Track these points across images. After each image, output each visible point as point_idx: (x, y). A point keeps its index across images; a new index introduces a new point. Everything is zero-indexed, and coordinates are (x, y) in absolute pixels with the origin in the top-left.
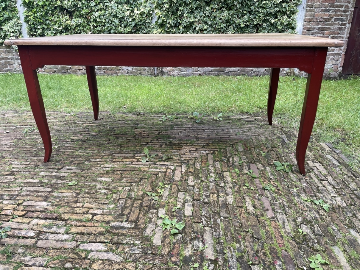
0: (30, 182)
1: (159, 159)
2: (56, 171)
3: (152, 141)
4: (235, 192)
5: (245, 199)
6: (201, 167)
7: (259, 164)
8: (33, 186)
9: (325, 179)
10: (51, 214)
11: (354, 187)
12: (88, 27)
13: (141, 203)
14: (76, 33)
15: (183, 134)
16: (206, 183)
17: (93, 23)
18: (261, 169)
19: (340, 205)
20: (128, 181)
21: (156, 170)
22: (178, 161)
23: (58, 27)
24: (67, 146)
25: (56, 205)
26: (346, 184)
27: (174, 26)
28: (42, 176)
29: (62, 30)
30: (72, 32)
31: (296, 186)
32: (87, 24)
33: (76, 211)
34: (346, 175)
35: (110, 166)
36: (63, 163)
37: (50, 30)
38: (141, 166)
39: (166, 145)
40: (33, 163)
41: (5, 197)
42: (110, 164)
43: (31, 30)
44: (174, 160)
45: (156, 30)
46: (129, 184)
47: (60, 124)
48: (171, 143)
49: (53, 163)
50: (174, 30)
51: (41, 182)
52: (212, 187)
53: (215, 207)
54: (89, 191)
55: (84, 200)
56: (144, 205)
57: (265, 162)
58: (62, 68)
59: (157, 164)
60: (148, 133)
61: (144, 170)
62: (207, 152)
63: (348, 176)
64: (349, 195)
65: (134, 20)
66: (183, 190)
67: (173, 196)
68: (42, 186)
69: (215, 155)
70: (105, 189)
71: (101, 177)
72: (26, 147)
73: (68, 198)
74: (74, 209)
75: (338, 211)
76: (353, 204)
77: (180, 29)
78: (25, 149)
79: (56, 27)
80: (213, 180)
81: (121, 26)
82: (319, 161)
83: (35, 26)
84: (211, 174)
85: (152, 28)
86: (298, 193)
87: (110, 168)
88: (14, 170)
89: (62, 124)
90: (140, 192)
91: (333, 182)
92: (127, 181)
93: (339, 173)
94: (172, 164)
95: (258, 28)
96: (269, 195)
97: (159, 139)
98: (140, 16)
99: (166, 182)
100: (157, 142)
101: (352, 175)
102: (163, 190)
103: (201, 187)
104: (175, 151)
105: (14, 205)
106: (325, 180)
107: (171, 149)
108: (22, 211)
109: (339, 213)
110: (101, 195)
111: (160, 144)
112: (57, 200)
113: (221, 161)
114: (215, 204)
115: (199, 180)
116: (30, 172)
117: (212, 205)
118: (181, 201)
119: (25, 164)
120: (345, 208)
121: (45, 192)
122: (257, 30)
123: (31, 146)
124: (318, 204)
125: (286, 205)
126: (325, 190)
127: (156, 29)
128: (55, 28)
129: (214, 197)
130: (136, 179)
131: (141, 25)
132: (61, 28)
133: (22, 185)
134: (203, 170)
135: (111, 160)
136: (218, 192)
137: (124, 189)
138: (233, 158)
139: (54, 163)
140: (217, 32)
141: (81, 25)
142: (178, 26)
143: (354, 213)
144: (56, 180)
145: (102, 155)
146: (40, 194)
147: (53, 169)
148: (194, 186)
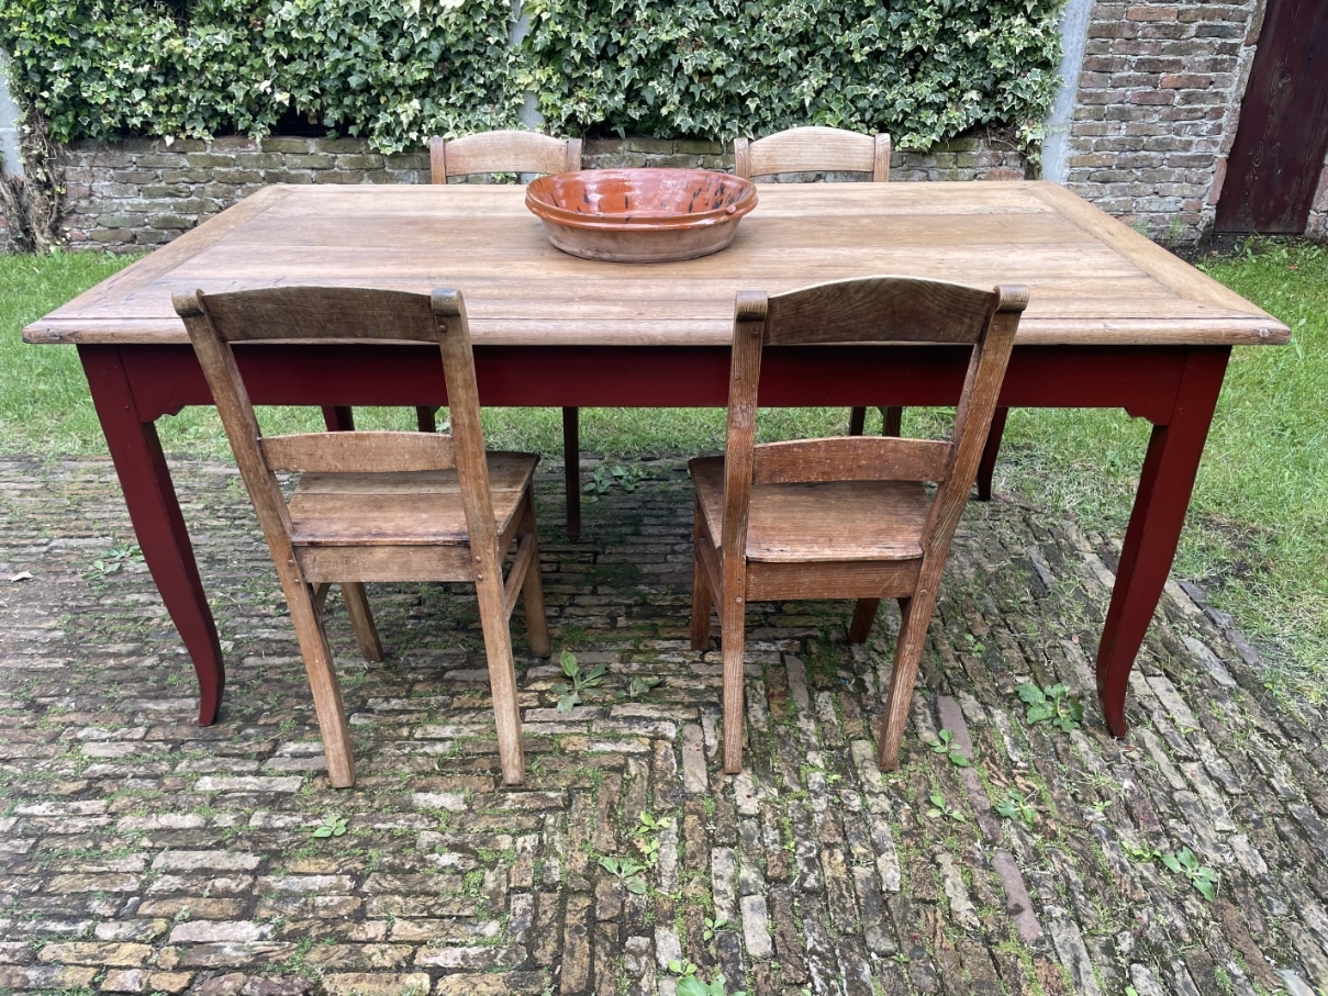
0: (171, 831)
1: (617, 689)
2: (253, 766)
3: (577, 600)
4: (904, 834)
5: (939, 866)
6: (772, 724)
7: (966, 695)
8: (185, 848)
9: (1191, 754)
10: (283, 976)
11: (1286, 785)
12: (258, 63)
13: (591, 909)
14: (207, 85)
15: (681, 558)
16: (800, 799)
17: (275, 47)
18: (975, 720)
19: (1247, 868)
20: (526, 806)
21: (614, 748)
22: (687, 699)
23: (136, 64)
24: (268, 640)
25: (292, 936)
26: (1261, 772)
27: (599, 58)
28: (208, 798)
29: (149, 75)
30: (190, 82)
31: (1099, 792)
32: (250, 49)
33: (370, 958)
34: (1258, 729)
35: (448, 731)
36: (270, 725)
37: (102, 77)
38: (559, 729)
39: (629, 615)
40: (158, 733)
41: (96, 906)
42: (446, 723)
43: (24, 76)
44: (670, 693)
45: (526, 71)
46: (530, 822)
47: (215, 523)
48: (644, 604)
49: (234, 726)
50: (599, 73)
51: (209, 828)
52: (821, 816)
53: (844, 910)
54: (397, 861)
55: (387, 907)
56: (603, 917)
57: (987, 686)
58: (161, 225)
59: (615, 719)
60: (552, 557)
61: (570, 748)
62: (780, 646)
63: (1265, 735)
64: (1274, 822)
65: (438, 32)
66: (725, 840)
67: (695, 868)
68: (220, 845)
69: (810, 659)
70: (453, 848)
71: (425, 790)
72: (113, 649)
73: (327, 899)
74: (359, 952)
75: (1241, 895)
76: (1289, 861)
77: (620, 69)
78: (112, 662)
79: (126, 64)
80: (821, 786)
81: (386, 55)
82: (1165, 670)
83: (43, 64)
84: (811, 756)
85: (512, 65)
86: (1110, 826)
87: (448, 743)
88: (97, 768)
89: (223, 522)
90: (577, 855)
91: (1218, 767)
92: (522, 803)
93: (1235, 724)
94: (667, 714)
95: (917, 65)
96: (1016, 841)
97: (600, 590)
98: (463, 19)
99: (660, 804)
100: (594, 601)
101: (1278, 732)
102: (655, 844)
103: (786, 821)
104: (667, 644)
105: (142, 942)
106: (1191, 760)
107: (652, 638)
108: (178, 969)
109: (1246, 901)
110: (441, 877)
111: (607, 610)
112: (291, 909)
113: (836, 687)
114: (842, 896)
115: (774, 784)
116: (157, 777)
117: (833, 902)
118: (725, 892)
119: (131, 740)
120: (1264, 881)
121: (238, 872)
122: (913, 72)
123: (131, 646)
124: (1177, 868)
125: (1076, 884)
126: (1195, 804)
127: (528, 65)
128: (122, 66)
129: (834, 866)
130: (552, 795)
131: (467, 53)
132: (146, 68)
133: (146, 842)
134: (779, 736)
135: (445, 705)
136: (845, 837)
137: (519, 845)
138: (875, 670)
139: (239, 730)
140: (763, 78)
141: (225, 52)
142: (615, 56)
143: (1293, 903)
144: (264, 813)
145: (405, 681)
146: (220, 883)
147: (244, 756)
148: (759, 817)
